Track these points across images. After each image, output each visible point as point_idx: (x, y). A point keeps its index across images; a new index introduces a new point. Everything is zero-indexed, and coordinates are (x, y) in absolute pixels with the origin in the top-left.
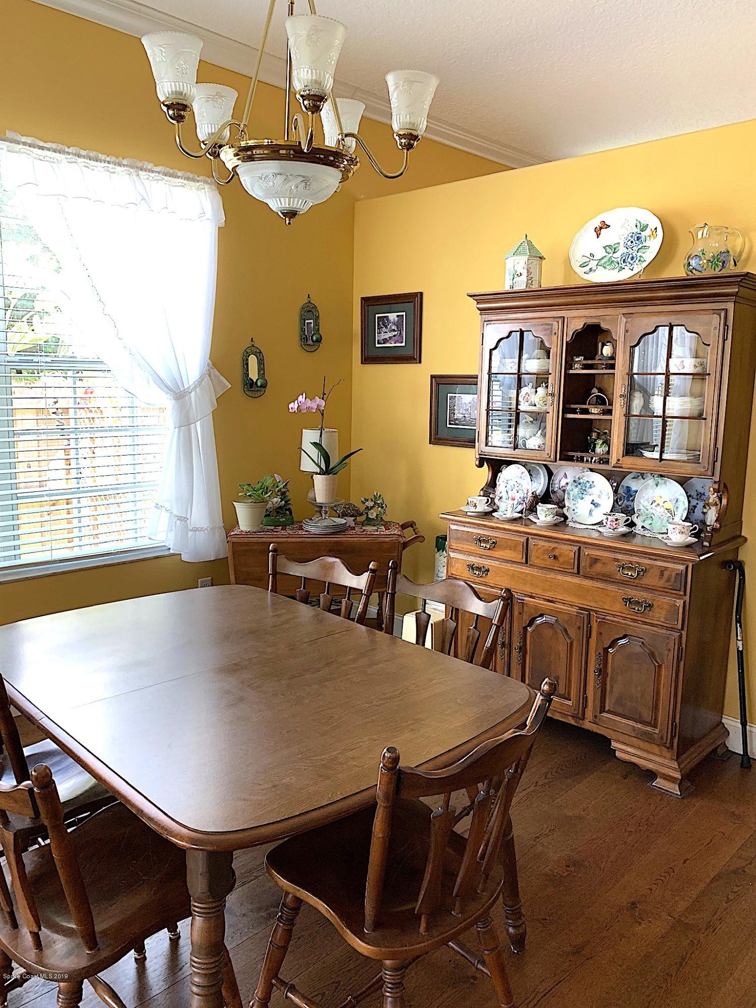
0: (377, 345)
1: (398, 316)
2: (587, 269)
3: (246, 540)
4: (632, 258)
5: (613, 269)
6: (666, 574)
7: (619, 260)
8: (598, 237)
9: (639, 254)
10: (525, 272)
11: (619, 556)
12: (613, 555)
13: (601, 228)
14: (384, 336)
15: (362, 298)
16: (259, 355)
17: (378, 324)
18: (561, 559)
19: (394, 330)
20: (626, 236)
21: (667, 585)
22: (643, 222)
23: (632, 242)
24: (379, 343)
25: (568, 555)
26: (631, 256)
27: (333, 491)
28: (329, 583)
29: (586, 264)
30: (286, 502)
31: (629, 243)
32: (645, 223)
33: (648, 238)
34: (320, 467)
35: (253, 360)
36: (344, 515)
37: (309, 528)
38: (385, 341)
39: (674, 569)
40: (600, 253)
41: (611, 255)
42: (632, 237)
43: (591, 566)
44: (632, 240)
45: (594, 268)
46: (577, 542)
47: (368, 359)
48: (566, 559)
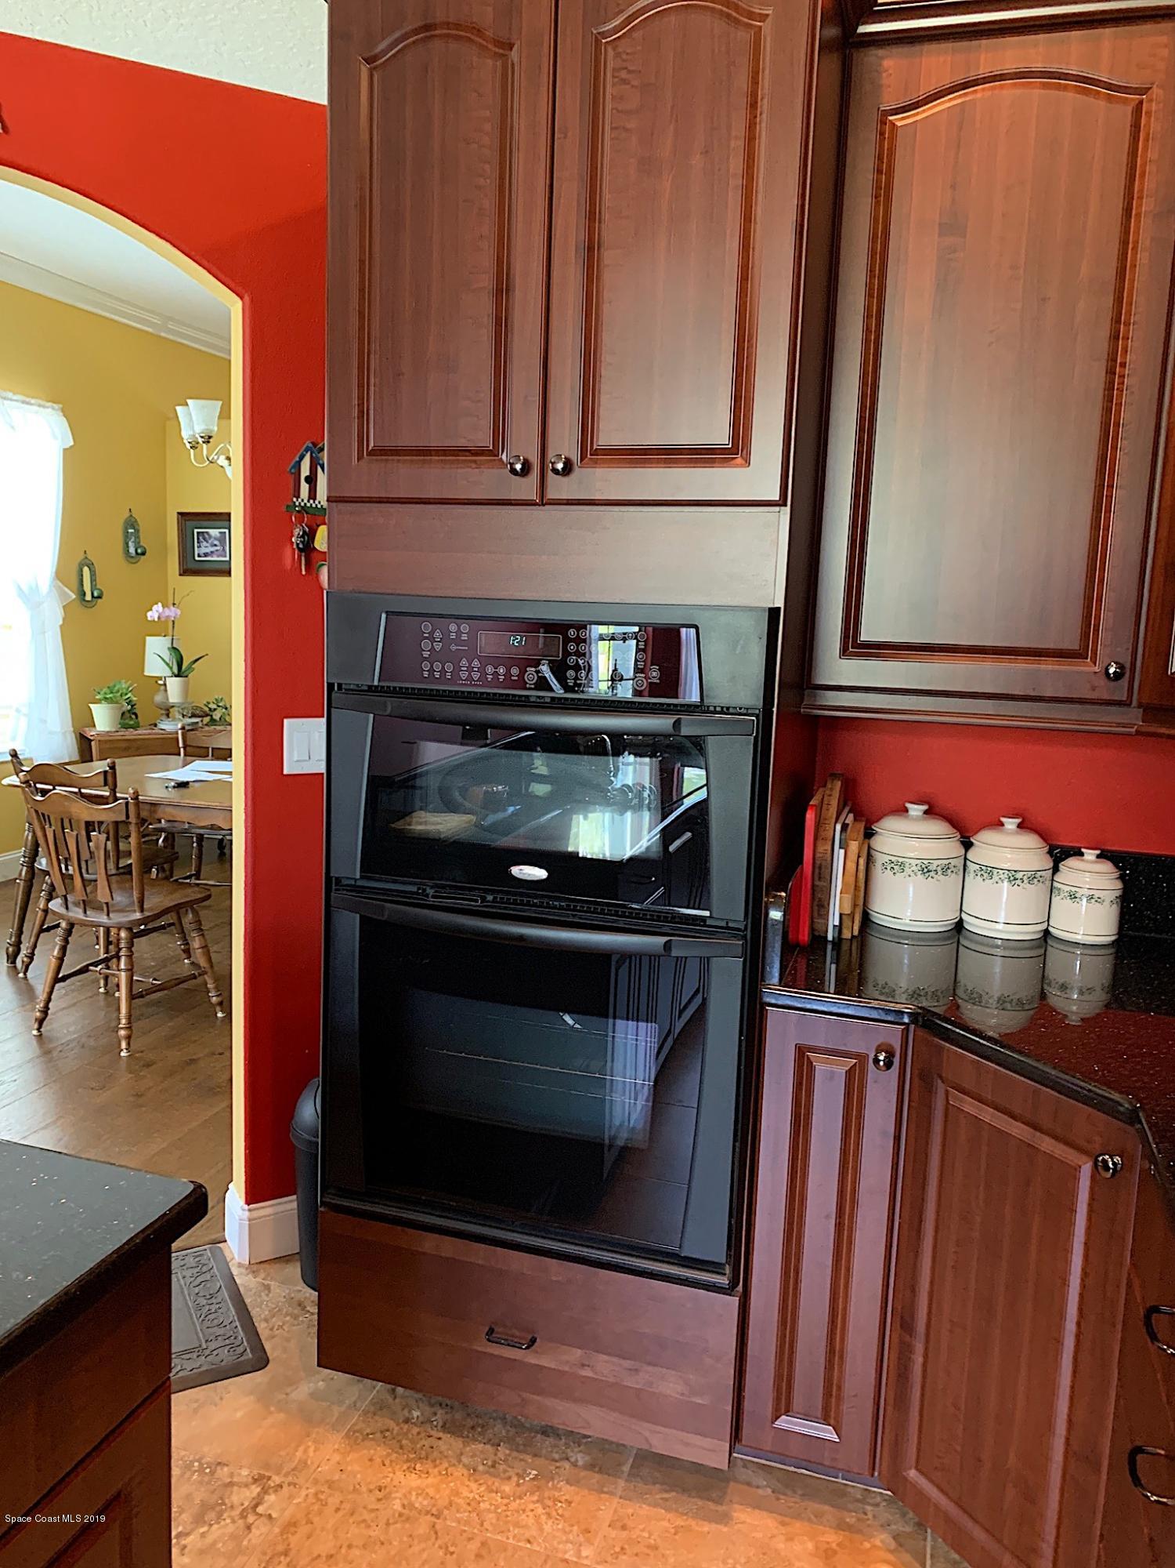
0: (197, 558)
1: (220, 533)
3: (107, 738)
14: (203, 550)
15: (178, 513)
16: (91, 566)
17: (198, 539)
19: (216, 545)
24: (199, 556)
27: (186, 691)
28: (213, 749)
30: (132, 706)
34: (171, 668)
35: (86, 569)
36: (193, 716)
37: (163, 727)
38: (206, 555)
47: (185, 572)
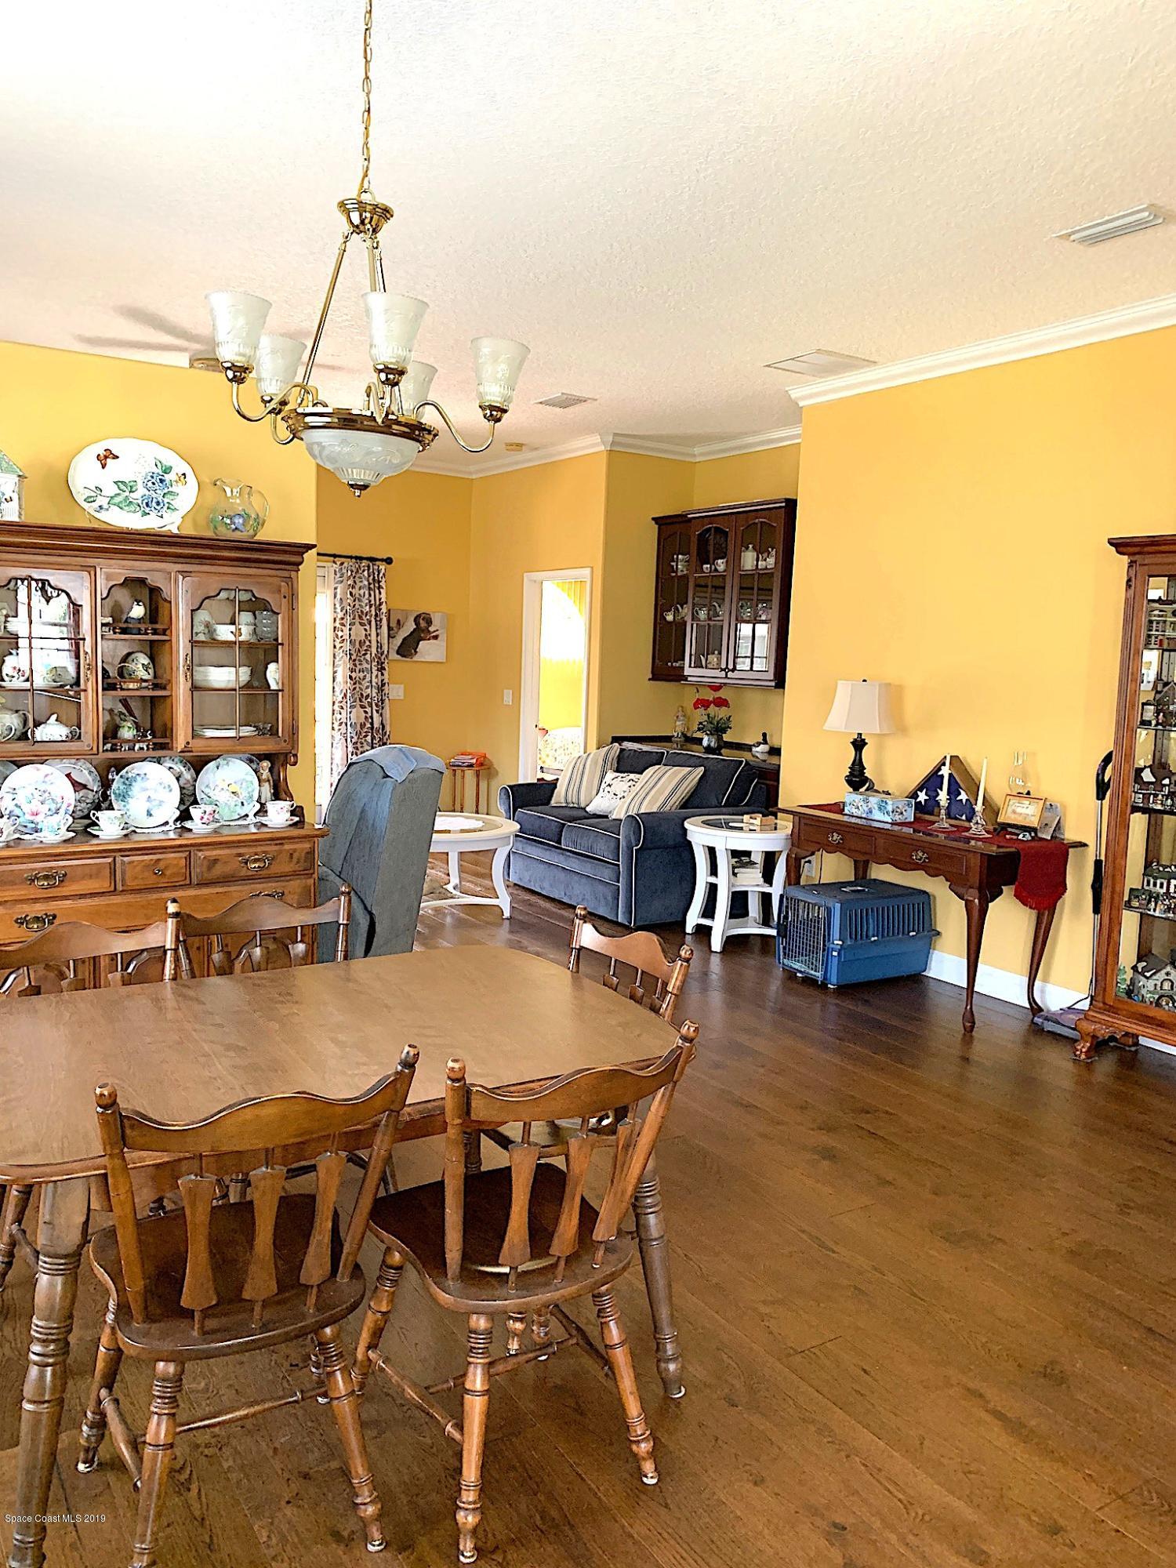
2: (95, 505)
4: (158, 503)
5: (135, 512)
6: (295, 856)
7: (140, 502)
8: (103, 468)
9: (166, 500)
10: (15, 497)
11: (241, 851)
12: (235, 851)
13: (106, 457)
18: (168, 873)
20: (144, 475)
21: (297, 868)
22: (164, 463)
23: (153, 484)
25: (177, 865)
26: (155, 500)
29: (92, 499)
31: (150, 484)
32: (168, 464)
33: (174, 483)
39: (303, 849)
40: (110, 490)
41: (127, 493)
42: (152, 477)
43: (209, 868)
44: (153, 480)
45: (105, 506)
46: (186, 846)
48: (175, 870)
